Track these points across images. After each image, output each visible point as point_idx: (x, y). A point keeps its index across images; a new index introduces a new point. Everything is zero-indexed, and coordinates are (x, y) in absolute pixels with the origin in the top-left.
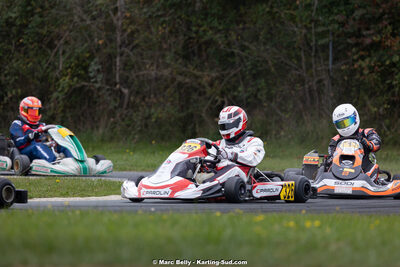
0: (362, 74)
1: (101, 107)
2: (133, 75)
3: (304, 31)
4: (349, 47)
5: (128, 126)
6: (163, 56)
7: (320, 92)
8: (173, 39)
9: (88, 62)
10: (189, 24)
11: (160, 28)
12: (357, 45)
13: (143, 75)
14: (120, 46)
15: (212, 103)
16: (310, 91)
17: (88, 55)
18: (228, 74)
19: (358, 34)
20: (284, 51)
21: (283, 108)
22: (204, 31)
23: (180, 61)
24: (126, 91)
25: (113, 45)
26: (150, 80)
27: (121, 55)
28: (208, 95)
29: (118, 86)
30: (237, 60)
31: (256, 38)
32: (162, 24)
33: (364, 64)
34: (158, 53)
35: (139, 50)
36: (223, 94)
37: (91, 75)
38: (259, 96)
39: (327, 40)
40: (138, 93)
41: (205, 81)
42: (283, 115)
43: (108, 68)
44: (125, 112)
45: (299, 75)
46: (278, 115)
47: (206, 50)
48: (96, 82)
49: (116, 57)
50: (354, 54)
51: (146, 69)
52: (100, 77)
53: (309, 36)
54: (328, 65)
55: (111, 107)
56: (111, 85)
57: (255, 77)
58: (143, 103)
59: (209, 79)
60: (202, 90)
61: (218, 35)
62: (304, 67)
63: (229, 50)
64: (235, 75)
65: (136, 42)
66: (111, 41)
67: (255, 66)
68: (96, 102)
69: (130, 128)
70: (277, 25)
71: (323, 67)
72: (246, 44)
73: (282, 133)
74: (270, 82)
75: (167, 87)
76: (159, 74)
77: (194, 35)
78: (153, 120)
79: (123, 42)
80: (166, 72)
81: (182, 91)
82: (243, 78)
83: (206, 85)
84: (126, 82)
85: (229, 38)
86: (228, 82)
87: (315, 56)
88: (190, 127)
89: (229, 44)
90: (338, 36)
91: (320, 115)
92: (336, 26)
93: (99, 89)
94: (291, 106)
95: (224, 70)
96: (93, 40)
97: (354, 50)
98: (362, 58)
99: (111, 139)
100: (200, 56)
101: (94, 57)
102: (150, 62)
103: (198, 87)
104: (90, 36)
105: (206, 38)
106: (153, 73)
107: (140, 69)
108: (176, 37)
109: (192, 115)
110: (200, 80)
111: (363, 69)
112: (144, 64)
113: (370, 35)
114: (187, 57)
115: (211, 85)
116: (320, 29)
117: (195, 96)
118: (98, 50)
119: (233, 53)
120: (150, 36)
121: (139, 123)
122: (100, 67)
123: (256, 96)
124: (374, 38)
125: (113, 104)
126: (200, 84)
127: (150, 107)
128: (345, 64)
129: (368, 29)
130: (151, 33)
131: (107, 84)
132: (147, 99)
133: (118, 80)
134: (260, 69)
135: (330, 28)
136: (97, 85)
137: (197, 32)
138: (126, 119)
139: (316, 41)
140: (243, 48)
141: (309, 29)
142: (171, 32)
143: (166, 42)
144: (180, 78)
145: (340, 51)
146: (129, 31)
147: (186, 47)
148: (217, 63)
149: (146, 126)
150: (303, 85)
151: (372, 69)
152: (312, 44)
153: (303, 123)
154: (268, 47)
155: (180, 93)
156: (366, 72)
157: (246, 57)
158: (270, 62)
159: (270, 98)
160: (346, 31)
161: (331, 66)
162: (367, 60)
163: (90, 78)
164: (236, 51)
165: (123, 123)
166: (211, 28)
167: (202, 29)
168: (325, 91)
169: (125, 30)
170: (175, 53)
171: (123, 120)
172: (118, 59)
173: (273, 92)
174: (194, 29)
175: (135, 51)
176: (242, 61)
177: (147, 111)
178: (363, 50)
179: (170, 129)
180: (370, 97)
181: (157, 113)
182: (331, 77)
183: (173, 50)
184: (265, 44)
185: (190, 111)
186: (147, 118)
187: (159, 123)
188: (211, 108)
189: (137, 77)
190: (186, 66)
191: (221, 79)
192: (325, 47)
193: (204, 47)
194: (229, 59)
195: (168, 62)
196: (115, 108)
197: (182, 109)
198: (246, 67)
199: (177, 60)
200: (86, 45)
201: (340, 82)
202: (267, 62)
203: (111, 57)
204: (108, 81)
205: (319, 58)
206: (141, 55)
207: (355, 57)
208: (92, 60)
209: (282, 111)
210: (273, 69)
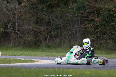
0: (88, 28)
1: (11, 37)
2: (21, 28)
3: (71, 16)
4: (85, 20)
5: (19, 43)
6: (30, 23)
7: (76, 33)
8: (33, 18)
9: (8, 24)
10: (37, 13)
11: (29, 14)
12: (87, 20)
13: (24, 28)
14: (17, 20)
15: (44, 36)
16: (73, 33)
17: (8, 22)
18: (49, 28)
19: (87, 17)
20: (65, 21)
21: (65, 38)
22: (42, 15)
23: (35, 24)
24: (19, 33)
25: (15, 19)
26: (26, 30)
27: (18, 22)
28: (43, 34)
29: (16, 31)
30: (51, 24)
31: (57, 18)
32: (29, 13)
33: (89, 25)
34: (28, 22)
35: (23, 21)
36: (47, 34)
37: (9, 28)
38: (58, 35)
39: (78, 18)
40: (22, 33)
41: (42, 30)
42: (65, 40)
43: (13, 26)
44: (18, 39)
45: (70, 29)
46: (64, 40)
47: (42, 21)
48: (10, 30)
49: (16, 23)
50: (86, 22)
51: (25, 26)
52: (11, 29)
53: (73, 17)
54: (78, 26)
55: (14, 37)
56: (14, 31)
57: (57, 29)
58: (24, 36)
59: (43, 29)
60: (41, 33)
61: (46, 17)
62: (71, 26)
63: (49, 21)
64: (51, 28)
65: (22, 18)
66: (14, 18)
67: (57, 26)
68: (10, 36)
69: (20, 44)
70: (63, 14)
71: (77, 26)
72: (54, 19)
73: (65, 45)
74: (61, 30)
75: (31, 32)
76: (29, 28)
77: (39, 17)
78: (27, 41)
79: (18, 18)
80: (31, 27)
81: (35, 33)
82: (53, 29)
83: (42, 31)
84: (19, 30)
85: (49, 18)
86: (49, 30)
87: (75, 23)
88: (38, 43)
89: (49, 19)
90: (82, 17)
91: (76, 40)
92: (81, 14)
93: (11, 32)
94: (67, 37)
95: (48, 27)
96: (9, 18)
97: (86, 21)
98: (88, 24)
99: (14, 47)
100: (41, 23)
101: (9, 23)
102: (26, 24)
103: (40, 32)
104: (8, 17)
105: (42, 17)
106: (27, 27)
107: (23, 26)
108: (34, 17)
109: (38, 40)
110: (40, 30)
111: (89, 27)
112: (24, 25)
113: (91, 17)
114: (37, 23)
115: (44, 31)
116: (76, 15)
117: (39, 34)
118: (11, 21)
119: (50, 22)
120: (26, 17)
121: (22, 42)
122: (11, 25)
123: (57, 35)
124: (92, 18)
125: (15, 37)
126: (41, 31)
127: (26, 37)
128: (84, 25)
129: (90, 15)
130: (26, 16)
131: (13, 31)
132: (25, 35)
133: (16, 30)
134: (58, 26)
135: (79, 15)
136: (10, 31)
137: (40, 16)
138: (19, 41)
139: (75, 19)
140: (53, 20)
141: (73, 15)
142: (32, 16)
143: (31, 19)
144: (35, 29)
145: (82, 22)
146: (20, 15)
147: (36, 20)
148: (46, 25)
149: (25, 43)
150: (71, 31)
151: (91, 27)
152: (74, 19)
153: (71, 42)
154: (61, 20)
155: (35, 34)
156: (90, 28)
157: (54, 23)
158: (61, 25)
159: (61, 35)
160: (84, 16)
161: (79, 26)
162: (90, 24)
163: (8, 29)
164: (51, 21)
165: (18, 42)
166: (44, 15)
167: (41, 15)
168: (78, 33)
169: (18, 15)
170: (33, 22)
171: (18, 41)
172: (16, 24)
173: (62, 33)
174: (39, 15)
175: (22, 21)
176: (53, 24)
177: (25, 38)
178: (89, 21)
179: (32, 44)
180: (91, 35)
181: (28, 39)
182: (79, 29)
183: (33, 21)
184: (60, 19)
185: (38, 39)
186: (25, 41)
187: (29, 42)
188: (44, 38)
189: (22, 28)
190: (37, 25)
191: (47, 29)
192: (77, 20)
193: (42, 20)
194: (49, 23)
195: (31, 24)
196: (16, 38)
197: (35, 38)
198: (54, 26)
199: (34, 24)
200: (7, 19)
201: (82, 31)
202: (60, 25)
203: (14, 23)
204: (13, 30)
205: (76, 23)
206: (23, 22)
207: (86, 23)
208: (9, 24)
209: (65, 39)
210: (62, 27)
